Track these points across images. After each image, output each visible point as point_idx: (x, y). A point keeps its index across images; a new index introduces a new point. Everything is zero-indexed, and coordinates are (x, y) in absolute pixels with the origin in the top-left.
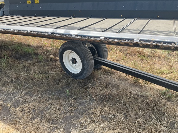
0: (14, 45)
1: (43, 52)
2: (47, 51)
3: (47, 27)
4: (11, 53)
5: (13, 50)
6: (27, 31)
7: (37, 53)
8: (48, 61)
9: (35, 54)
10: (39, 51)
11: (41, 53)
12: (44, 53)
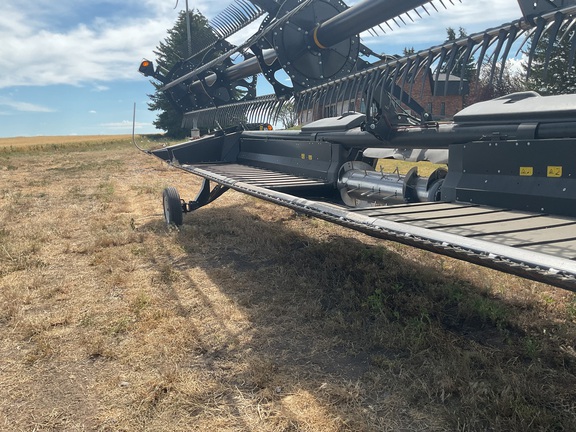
0: (441, 282)
1: (535, 328)
2: (549, 327)
3: (544, 250)
4: (435, 307)
5: (439, 300)
6: (441, 243)
7: (516, 325)
8: (554, 365)
9: (509, 327)
10: (523, 321)
11: (530, 328)
12: (538, 332)
